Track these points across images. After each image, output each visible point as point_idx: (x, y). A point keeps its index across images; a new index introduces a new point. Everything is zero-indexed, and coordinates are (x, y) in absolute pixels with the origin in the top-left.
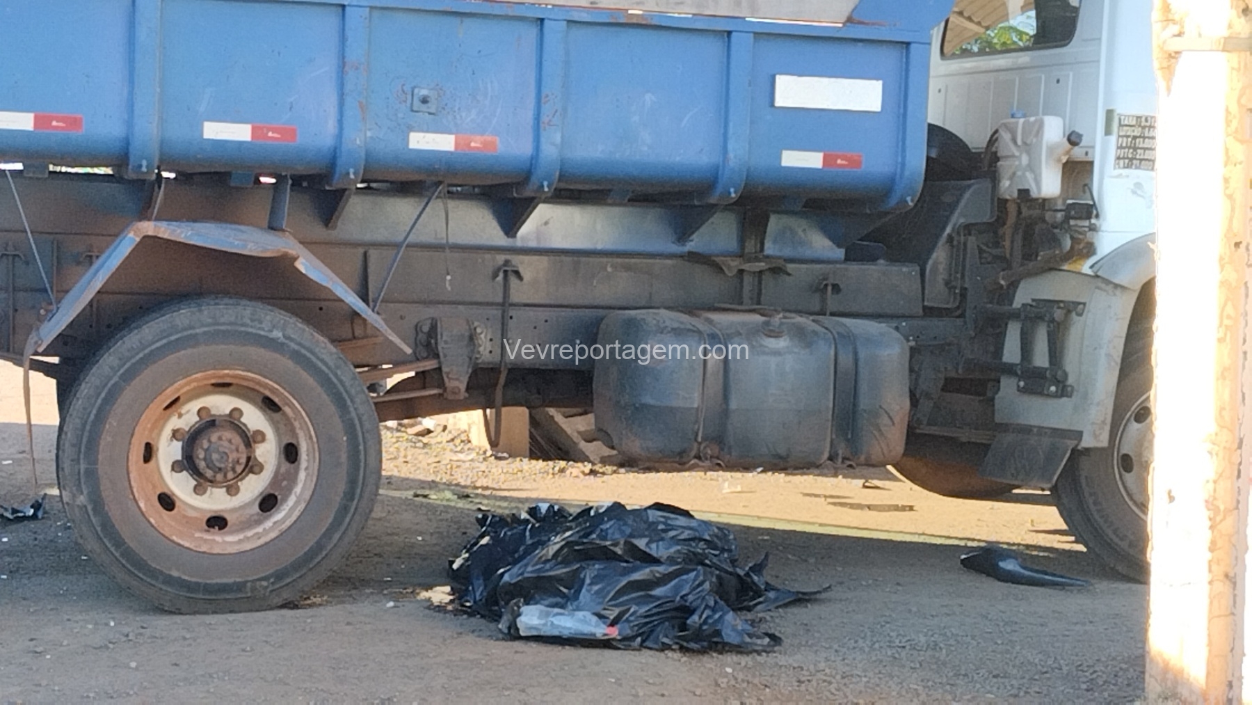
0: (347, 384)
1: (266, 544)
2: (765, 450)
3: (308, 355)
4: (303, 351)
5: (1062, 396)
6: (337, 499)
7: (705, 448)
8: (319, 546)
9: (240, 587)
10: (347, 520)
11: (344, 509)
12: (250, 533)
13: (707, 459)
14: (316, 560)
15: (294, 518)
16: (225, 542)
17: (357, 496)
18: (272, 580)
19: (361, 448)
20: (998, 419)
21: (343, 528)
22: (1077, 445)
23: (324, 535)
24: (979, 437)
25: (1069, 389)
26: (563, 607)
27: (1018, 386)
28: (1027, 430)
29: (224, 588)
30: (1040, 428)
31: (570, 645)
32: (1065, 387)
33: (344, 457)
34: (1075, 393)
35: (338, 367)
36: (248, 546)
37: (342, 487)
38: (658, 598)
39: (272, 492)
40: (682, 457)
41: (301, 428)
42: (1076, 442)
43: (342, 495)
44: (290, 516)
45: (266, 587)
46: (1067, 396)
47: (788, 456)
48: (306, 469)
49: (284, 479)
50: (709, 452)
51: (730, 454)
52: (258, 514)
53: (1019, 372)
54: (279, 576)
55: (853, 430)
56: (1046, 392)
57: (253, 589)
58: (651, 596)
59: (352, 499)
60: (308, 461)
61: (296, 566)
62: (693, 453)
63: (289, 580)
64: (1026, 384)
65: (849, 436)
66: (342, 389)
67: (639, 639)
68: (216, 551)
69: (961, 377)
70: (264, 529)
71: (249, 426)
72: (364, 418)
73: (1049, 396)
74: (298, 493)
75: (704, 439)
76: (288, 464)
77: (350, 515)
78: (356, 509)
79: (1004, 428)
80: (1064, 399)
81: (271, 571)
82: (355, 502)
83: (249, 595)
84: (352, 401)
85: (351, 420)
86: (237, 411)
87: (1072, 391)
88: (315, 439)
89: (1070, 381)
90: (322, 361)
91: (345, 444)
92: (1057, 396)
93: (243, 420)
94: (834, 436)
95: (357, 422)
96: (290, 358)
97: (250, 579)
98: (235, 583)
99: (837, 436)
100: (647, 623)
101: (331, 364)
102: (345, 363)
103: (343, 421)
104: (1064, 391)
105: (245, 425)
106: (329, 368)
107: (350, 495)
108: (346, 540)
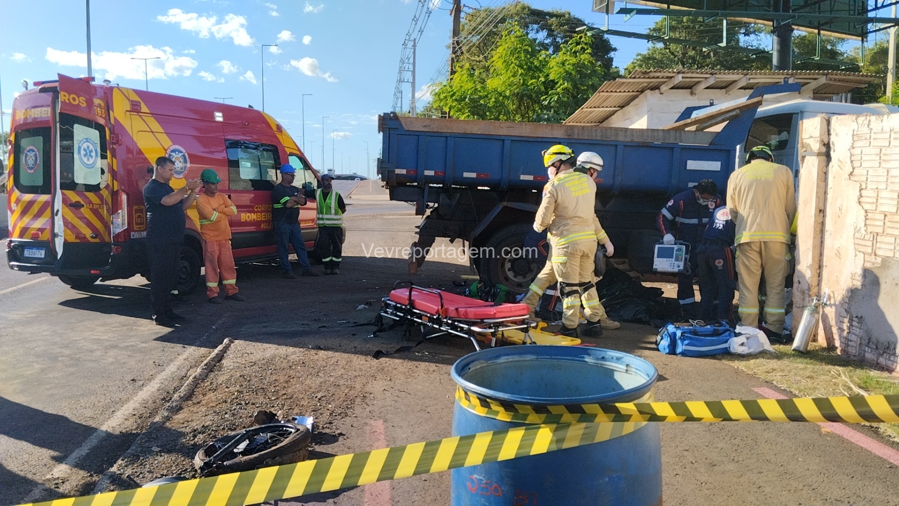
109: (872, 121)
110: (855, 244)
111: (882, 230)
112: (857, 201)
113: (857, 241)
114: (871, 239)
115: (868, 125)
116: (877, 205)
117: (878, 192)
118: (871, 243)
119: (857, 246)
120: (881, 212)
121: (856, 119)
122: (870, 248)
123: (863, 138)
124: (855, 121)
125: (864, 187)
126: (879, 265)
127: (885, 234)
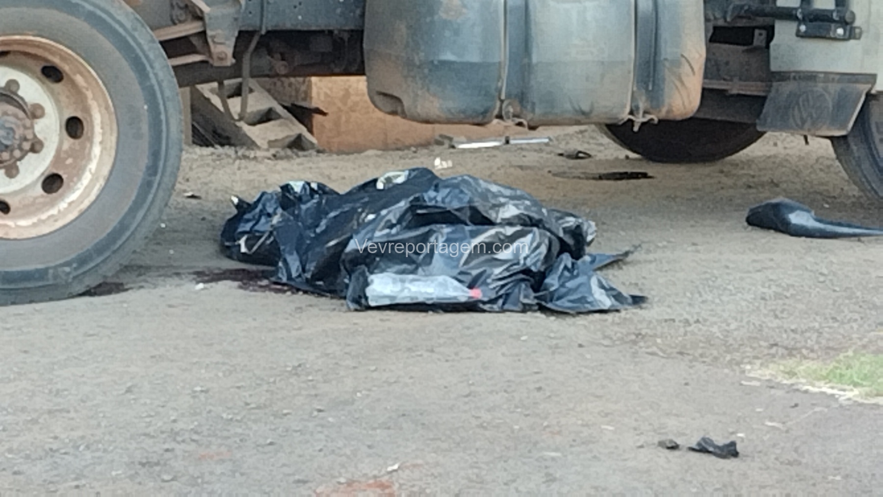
0: (146, 47)
1: (65, 226)
2: (568, 106)
3: (104, 16)
4: (99, 12)
5: (849, 38)
6: (140, 175)
7: (508, 105)
8: (122, 227)
9: (42, 274)
10: (150, 197)
11: (147, 185)
12: (44, 216)
13: (509, 118)
14: (120, 242)
15: (92, 197)
16: (18, 226)
17: (160, 170)
18: (75, 265)
19: (163, 117)
20: (774, 67)
21: (146, 206)
22: (871, 89)
23: (127, 214)
24: (753, 89)
25: (857, 31)
26: (413, 272)
27: (798, 31)
28: (812, 77)
29: (26, 276)
30: (826, 73)
31: (433, 311)
32: (852, 29)
33: (145, 128)
34: (864, 36)
35: (135, 29)
36: (45, 230)
37: (144, 161)
38: (505, 262)
39: (55, 171)
40: (484, 117)
41: (94, 98)
42: (869, 86)
43: (144, 169)
44: (89, 195)
45: (68, 274)
46: (855, 38)
47: (591, 112)
48: (101, 143)
49: (69, 156)
50: (511, 110)
51: (533, 111)
52: (42, 196)
53: (800, 16)
54: (82, 260)
55: (654, 82)
56: (832, 35)
57: (55, 277)
58: (496, 260)
59: (155, 173)
60: (103, 134)
61: (99, 249)
62: (496, 112)
63: (92, 265)
64: (807, 28)
65: (650, 88)
66: (141, 54)
67: (501, 301)
68: (13, 236)
69: (730, 26)
70: (59, 211)
71: (27, 99)
72: (165, 84)
73: (835, 39)
74: (93, 171)
75: (508, 96)
76: (72, 140)
77: (153, 191)
78: (159, 184)
79: (783, 76)
80: (852, 42)
81: (73, 256)
82: (158, 177)
83: (51, 282)
84: (152, 67)
85: (152, 86)
86: (13, 83)
87: (861, 34)
88: (112, 109)
89: (857, 23)
90: (118, 22)
91: (146, 113)
92: (844, 39)
93: (20, 93)
94: (635, 89)
95: (156, 87)
96: (85, 20)
97: (52, 264)
98: (37, 271)
99: (638, 89)
100: (503, 286)
101: (128, 25)
102: (143, 26)
103: (143, 89)
104: (852, 34)
105: (22, 99)
106: (125, 29)
107: (152, 170)
108: (150, 218)
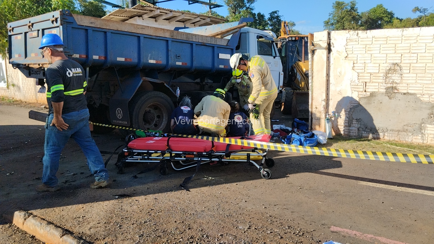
109: (359, 33)
110: (351, 88)
111: (369, 80)
112: (352, 69)
113: (352, 86)
114: (363, 85)
115: (357, 35)
116: (365, 70)
117: (365, 64)
118: (363, 86)
119: (353, 89)
120: (368, 73)
121: (349, 32)
122: (362, 89)
123: (353, 41)
124: (348, 33)
125: (355, 62)
126: (369, 96)
127: (371, 82)
